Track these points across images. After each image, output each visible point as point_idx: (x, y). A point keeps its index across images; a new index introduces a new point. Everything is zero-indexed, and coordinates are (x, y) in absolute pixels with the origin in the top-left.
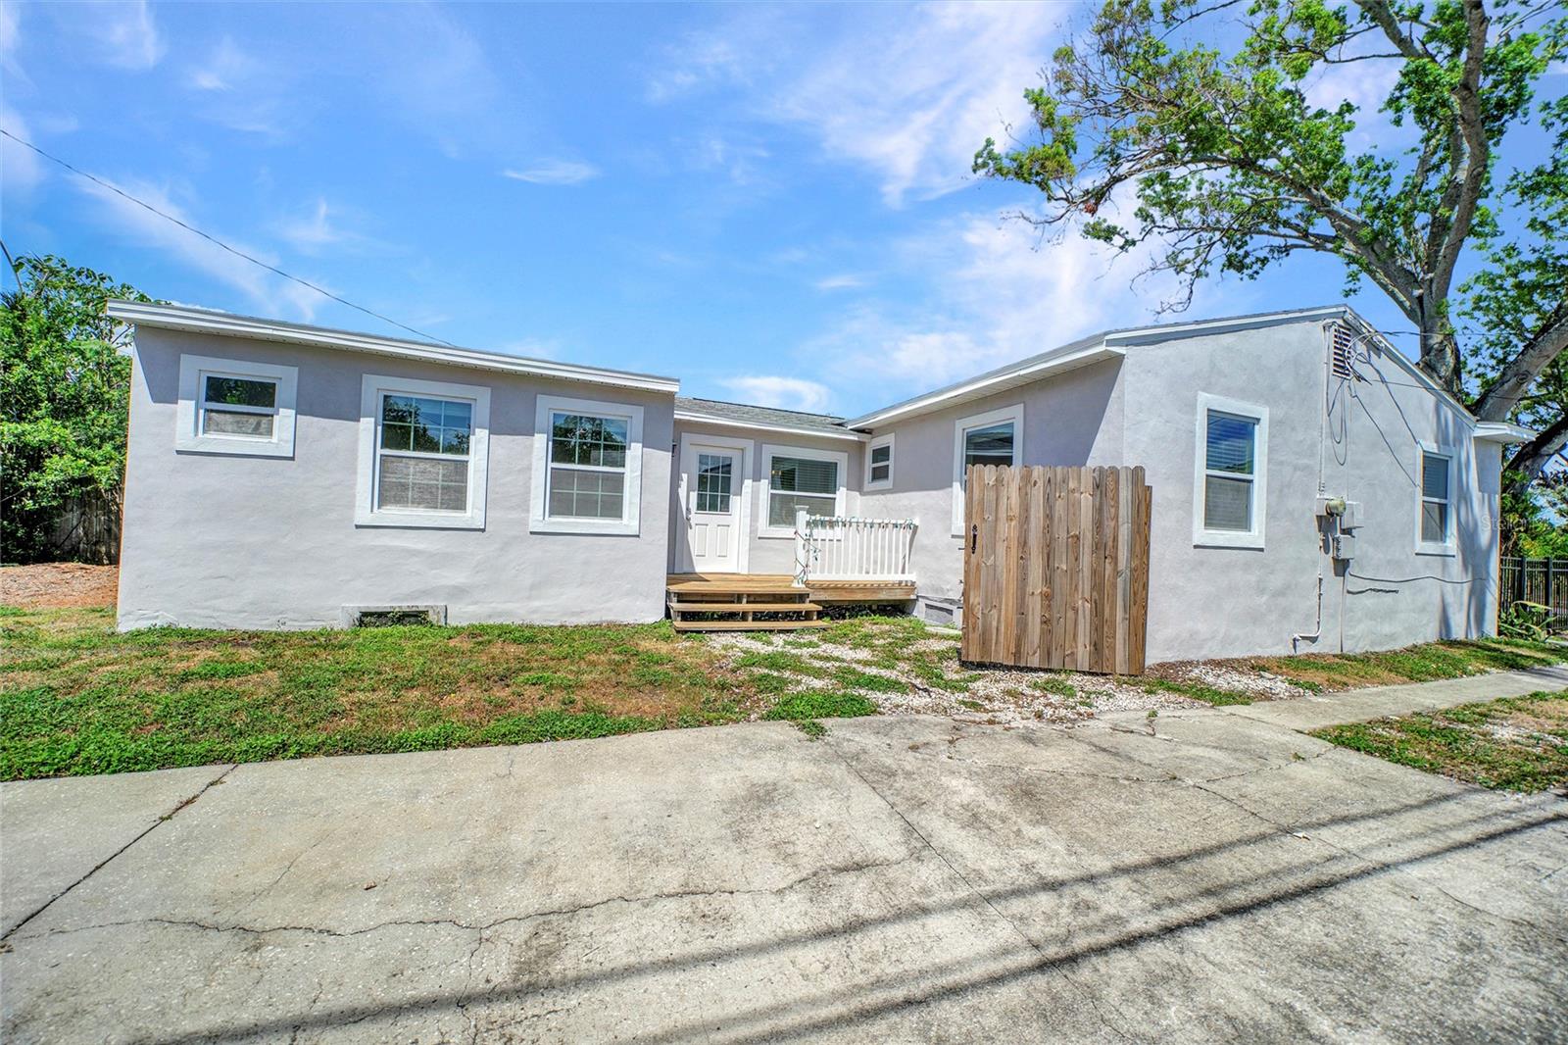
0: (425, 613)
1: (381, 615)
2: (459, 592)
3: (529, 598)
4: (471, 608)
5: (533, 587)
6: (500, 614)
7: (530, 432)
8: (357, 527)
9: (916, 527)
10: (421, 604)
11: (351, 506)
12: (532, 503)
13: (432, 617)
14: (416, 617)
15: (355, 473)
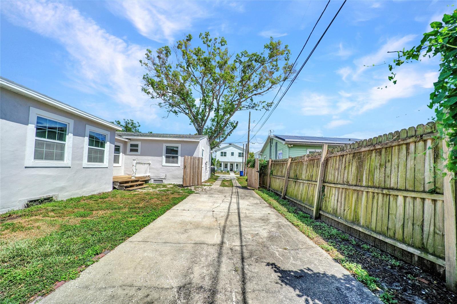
0: (52, 197)
1: (35, 201)
2: (62, 189)
3: (82, 188)
4: (67, 194)
5: (83, 185)
6: (74, 194)
7: (84, 136)
8: (26, 167)
9: (150, 164)
10: (50, 195)
11: (23, 159)
12: (84, 158)
13: (54, 198)
14: (49, 199)
15: (25, 145)
